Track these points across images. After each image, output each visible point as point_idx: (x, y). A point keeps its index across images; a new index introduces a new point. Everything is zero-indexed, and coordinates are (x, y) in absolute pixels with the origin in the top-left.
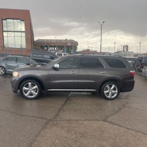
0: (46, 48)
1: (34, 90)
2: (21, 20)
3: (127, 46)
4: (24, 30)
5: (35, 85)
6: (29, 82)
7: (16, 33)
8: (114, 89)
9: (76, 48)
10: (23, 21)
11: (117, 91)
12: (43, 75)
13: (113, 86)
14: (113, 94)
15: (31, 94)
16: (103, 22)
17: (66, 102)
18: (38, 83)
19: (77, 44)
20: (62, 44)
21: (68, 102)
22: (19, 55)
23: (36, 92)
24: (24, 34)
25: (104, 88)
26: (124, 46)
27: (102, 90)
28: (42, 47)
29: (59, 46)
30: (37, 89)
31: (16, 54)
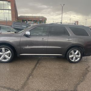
0: (25, 22)
1: (7, 54)
2: (8, 2)
3: (78, 22)
4: (10, 9)
5: (8, 51)
6: (3, 47)
7: (5, 10)
8: (78, 54)
9: (45, 22)
10: (10, 2)
11: (80, 56)
12: (15, 42)
13: (77, 51)
14: (76, 58)
15: (5, 58)
16: (64, 5)
17: (36, 66)
18: (10, 49)
19: (46, 19)
20: (37, 19)
21: (38, 65)
22: (5, 25)
23: (9, 56)
24: (10, 12)
25: (69, 53)
26: (76, 22)
27: (67, 55)
28: (23, 21)
29: (34, 21)
30: (10, 54)
31: (3, 24)
